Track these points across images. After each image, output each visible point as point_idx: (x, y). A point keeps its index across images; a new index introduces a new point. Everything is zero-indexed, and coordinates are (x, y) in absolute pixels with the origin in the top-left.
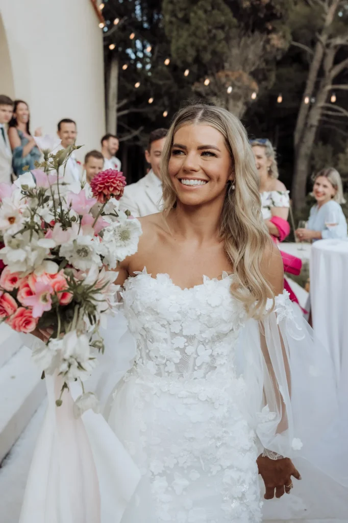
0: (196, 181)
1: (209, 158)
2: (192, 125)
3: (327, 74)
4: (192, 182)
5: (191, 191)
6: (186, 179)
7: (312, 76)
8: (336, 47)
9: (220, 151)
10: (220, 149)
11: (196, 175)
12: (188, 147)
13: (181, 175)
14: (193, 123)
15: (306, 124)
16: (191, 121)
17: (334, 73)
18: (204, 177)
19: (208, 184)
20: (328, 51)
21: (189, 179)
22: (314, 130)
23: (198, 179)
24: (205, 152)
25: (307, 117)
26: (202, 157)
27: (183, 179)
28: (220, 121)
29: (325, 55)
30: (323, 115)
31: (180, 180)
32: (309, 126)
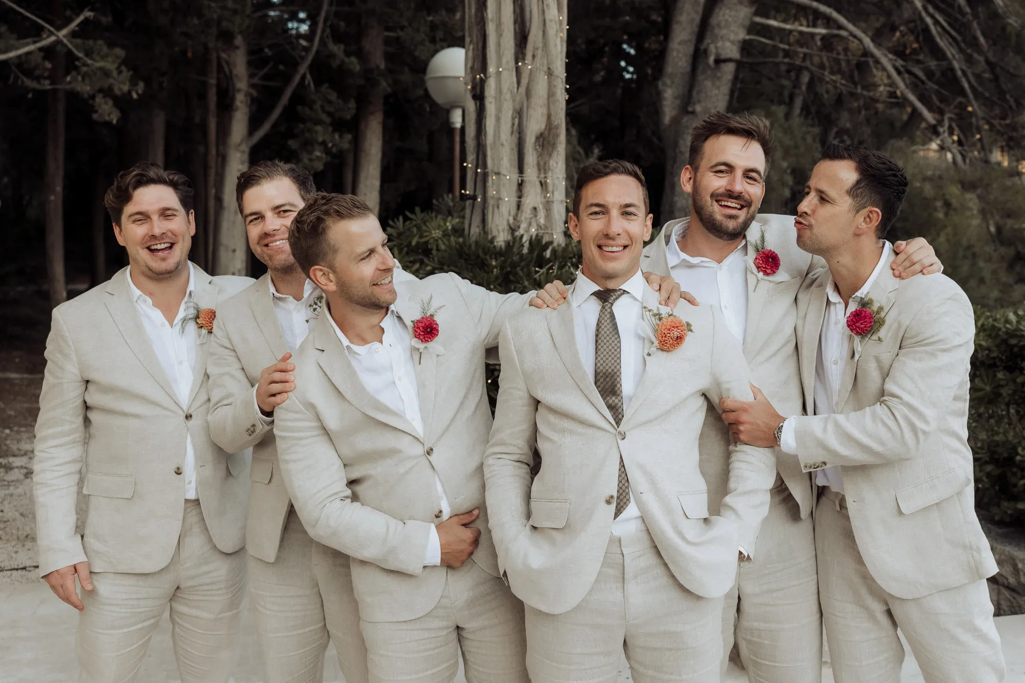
15: (698, 55)
22: (729, 68)
25: (704, 28)
30: (753, 28)
32: (711, 59)
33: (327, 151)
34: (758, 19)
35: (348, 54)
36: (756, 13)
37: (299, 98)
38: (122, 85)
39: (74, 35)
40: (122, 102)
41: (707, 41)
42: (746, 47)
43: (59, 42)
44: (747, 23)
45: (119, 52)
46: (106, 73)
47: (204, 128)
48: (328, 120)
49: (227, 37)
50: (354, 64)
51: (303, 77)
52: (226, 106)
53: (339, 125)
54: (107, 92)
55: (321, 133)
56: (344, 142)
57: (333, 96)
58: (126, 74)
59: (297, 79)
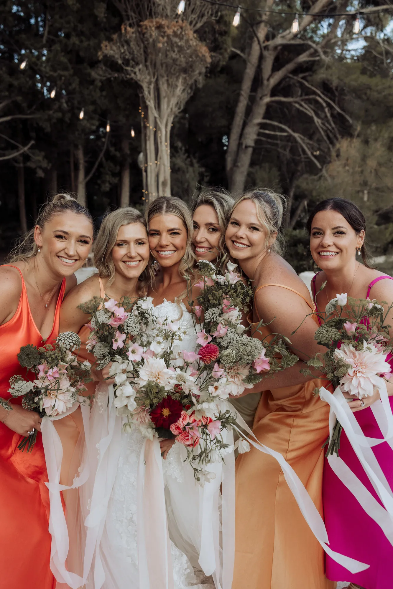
0: (169, 252)
1: (175, 236)
2: (161, 216)
3: (265, 82)
4: (166, 253)
5: (167, 258)
6: (162, 251)
7: (247, 85)
8: (276, 48)
9: (181, 230)
10: (181, 229)
11: (168, 248)
12: (161, 230)
13: (158, 249)
14: (162, 214)
15: (240, 145)
16: (160, 213)
17: (273, 82)
18: (175, 249)
19: (176, 252)
20: (266, 53)
21: (165, 251)
22: (250, 150)
23: (170, 251)
24: (173, 232)
25: (241, 135)
26: (171, 236)
27: (160, 251)
28: (178, 210)
29: (261, 58)
30: (259, 134)
31: (158, 252)
32: (244, 146)
33: (110, 184)
34: (262, 131)
35: (116, 150)
36: (261, 128)
37: (101, 165)
38: (45, 164)
39: (29, 149)
40: (45, 170)
41: (242, 139)
42: (257, 142)
43: (25, 151)
44: (257, 132)
45: (43, 153)
46: (39, 161)
47: (70, 176)
48: (109, 173)
49: (76, 146)
50: (118, 154)
51: (101, 159)
52: (77, 169)
53: (114, 175)
54: (40, 167)
55: (108, 178)
56: (115, 180)
57: (112, 165)
58: (46, 161)
59: (99, 160)
